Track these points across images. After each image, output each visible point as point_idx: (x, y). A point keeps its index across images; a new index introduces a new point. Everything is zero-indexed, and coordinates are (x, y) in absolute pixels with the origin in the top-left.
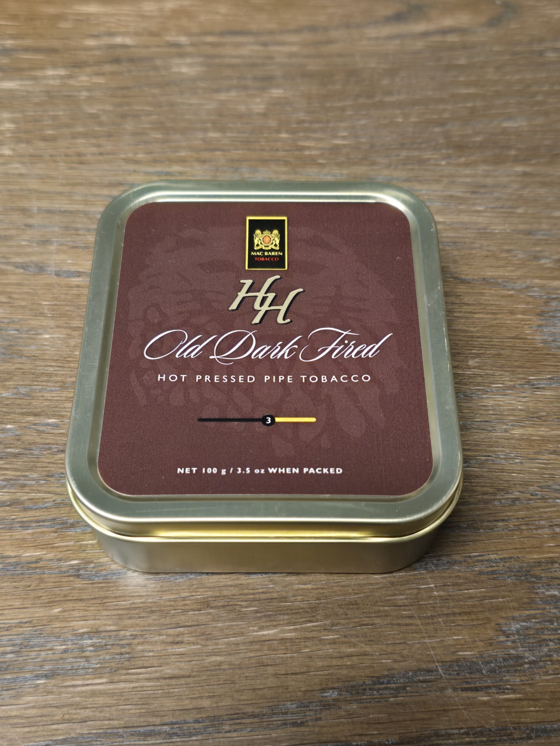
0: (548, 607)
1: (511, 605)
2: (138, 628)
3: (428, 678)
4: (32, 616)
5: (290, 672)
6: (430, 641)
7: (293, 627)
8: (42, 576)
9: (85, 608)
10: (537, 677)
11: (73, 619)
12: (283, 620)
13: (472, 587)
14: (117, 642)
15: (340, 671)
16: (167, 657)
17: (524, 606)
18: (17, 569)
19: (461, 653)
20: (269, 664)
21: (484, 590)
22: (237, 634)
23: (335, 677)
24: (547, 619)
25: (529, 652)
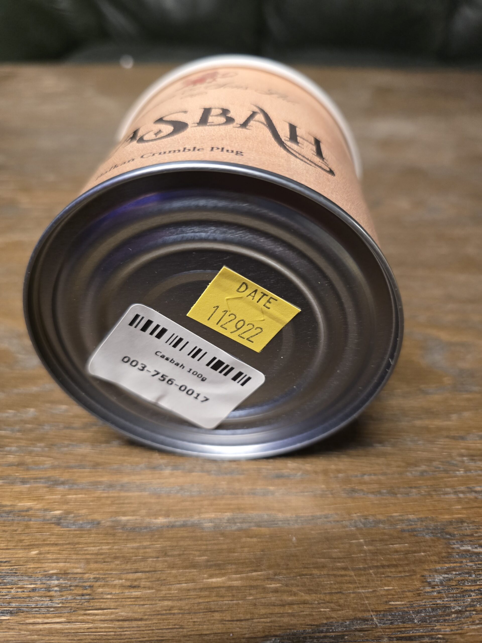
0: (464, 561)
1: (432, 558)
2: (101, 572)
3: (364, 627)
4: (12, 556)
5: (235, 619)
6: (363, 591)
7: (239, 575)
8: (29, 523)
9: (58, 552)
10: (466, 627)
11: (46, 561)
12: (231, 569)
13: (397, 542)
14: (81, 584)
15: (282, 619)
16: (123, 600)
17: (444, 559)
18: (10, 515)
19: (393, 603)
20: (216, 610)
21: (407, 544)
22: (189, 580)
23: (277, 625)
24: (466, 571)
25: (454, 602)
